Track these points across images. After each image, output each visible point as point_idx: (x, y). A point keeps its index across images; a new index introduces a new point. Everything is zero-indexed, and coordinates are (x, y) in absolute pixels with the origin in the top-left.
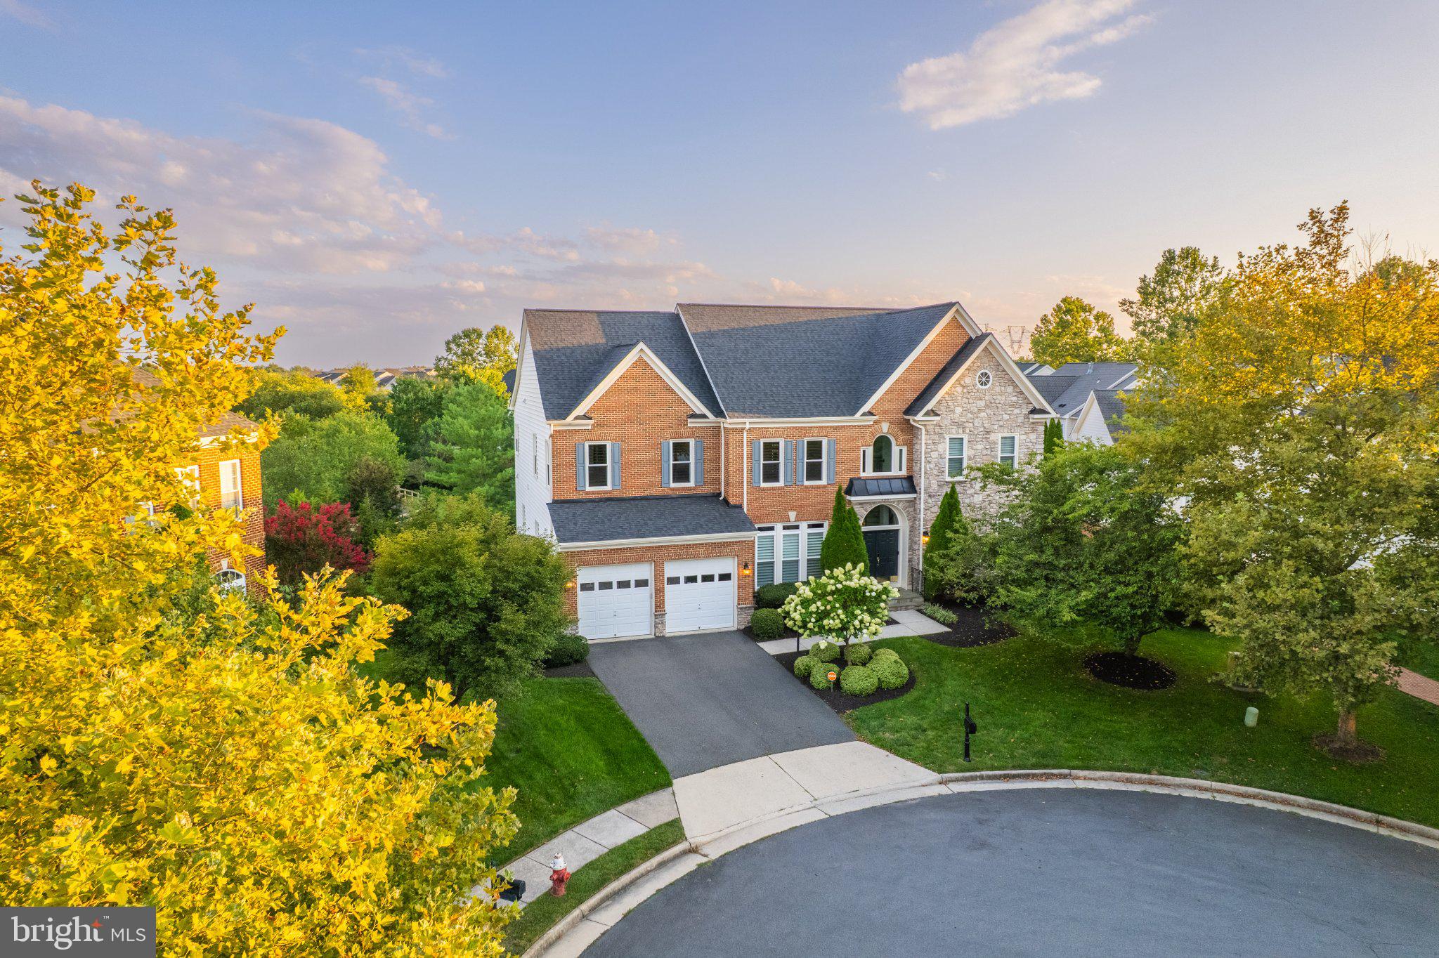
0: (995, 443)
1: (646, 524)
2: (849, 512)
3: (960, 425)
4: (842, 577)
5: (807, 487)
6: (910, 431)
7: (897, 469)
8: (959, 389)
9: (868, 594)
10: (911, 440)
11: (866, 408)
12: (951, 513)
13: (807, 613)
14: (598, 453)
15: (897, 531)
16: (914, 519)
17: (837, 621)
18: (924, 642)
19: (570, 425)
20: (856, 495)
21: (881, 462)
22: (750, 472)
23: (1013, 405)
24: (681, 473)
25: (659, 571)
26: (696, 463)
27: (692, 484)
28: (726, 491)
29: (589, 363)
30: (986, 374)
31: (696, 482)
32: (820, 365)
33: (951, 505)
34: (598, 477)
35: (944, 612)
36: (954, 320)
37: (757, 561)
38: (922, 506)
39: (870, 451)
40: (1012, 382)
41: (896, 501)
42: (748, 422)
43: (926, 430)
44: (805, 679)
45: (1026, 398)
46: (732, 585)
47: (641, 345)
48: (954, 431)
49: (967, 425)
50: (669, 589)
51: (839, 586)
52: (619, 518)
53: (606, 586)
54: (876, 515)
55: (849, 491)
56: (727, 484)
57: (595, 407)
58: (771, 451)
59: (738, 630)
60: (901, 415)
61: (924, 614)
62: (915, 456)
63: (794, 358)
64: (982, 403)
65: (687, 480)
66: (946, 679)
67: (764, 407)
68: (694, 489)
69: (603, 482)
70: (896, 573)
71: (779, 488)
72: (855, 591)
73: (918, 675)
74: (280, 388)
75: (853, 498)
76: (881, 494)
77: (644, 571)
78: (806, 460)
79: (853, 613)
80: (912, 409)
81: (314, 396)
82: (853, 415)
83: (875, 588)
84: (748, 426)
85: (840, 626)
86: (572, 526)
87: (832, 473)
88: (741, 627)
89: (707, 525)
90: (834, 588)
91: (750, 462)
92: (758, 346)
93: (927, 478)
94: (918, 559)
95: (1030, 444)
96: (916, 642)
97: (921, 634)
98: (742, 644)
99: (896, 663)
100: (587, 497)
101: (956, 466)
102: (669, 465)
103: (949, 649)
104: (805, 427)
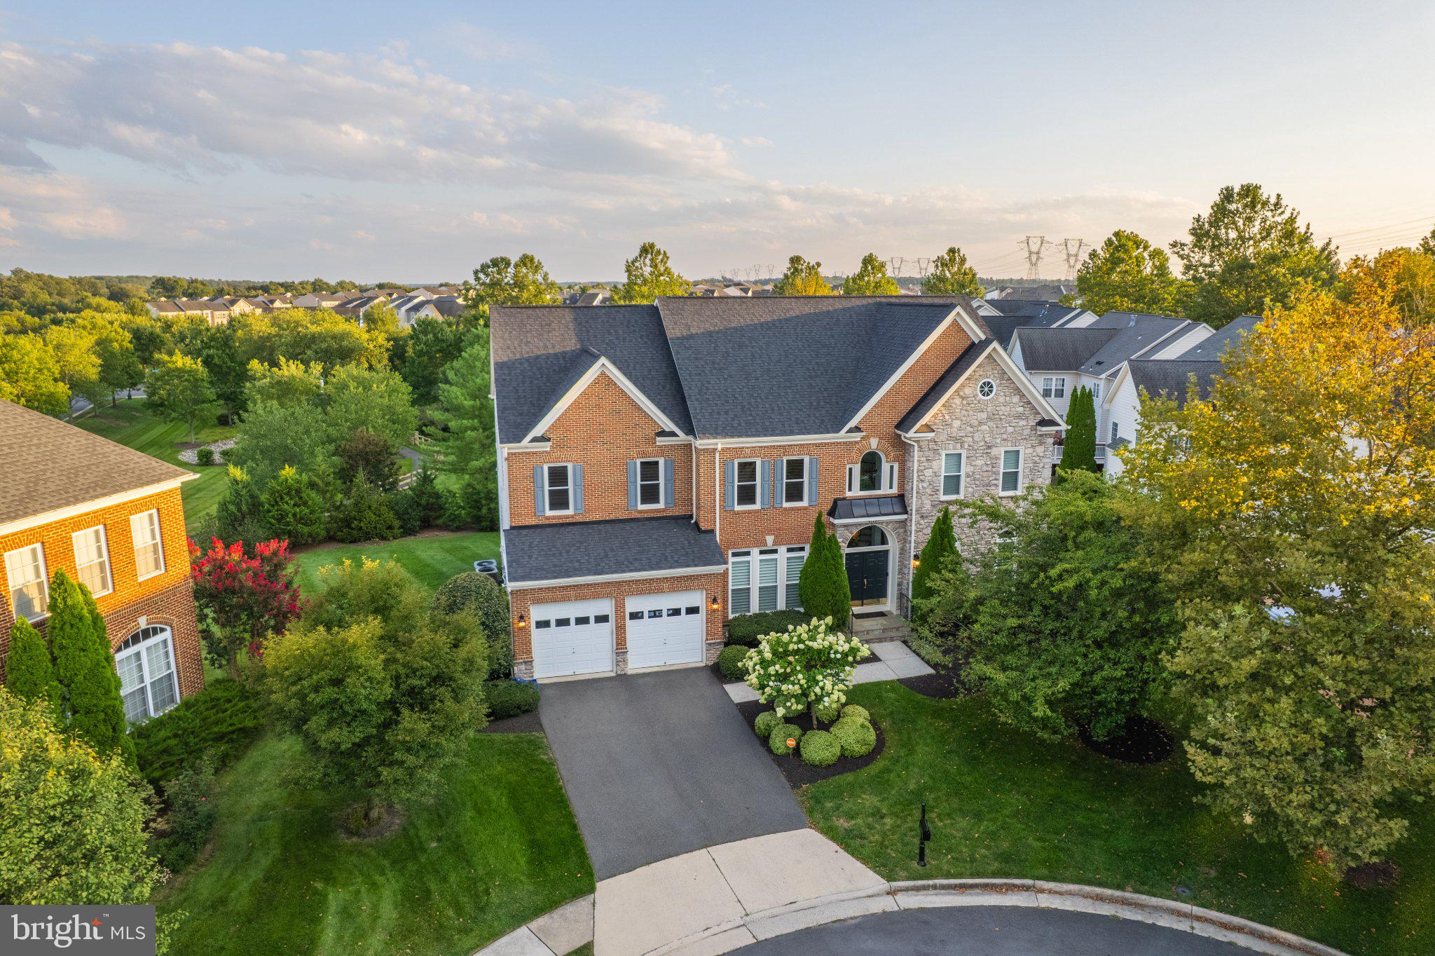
0: (997, 458)
1: (606, 556)
2: (830, 540)
3: (959, 440)
4: (805, 636)
5: (786, 509)
6: (902, 450)
7: (887, 488)
8: (958, 401)
9: (832, 656)
10: (903, 456)
11: (853, 423)
12: (943, 539)
13: (765, 675)
14: (558, 476)
15: (886, 552)
16: (904, 541)
17: (797, 687)
18: (903, 689)
19: (527, 448)
20: (840, 518)
21: (869, 480)
22: (723, 495)
23: (1019, 417)
24: (650, 494)
25: (620, 608)
26: (666, 484)
27: (661, 505)
28: (697, 515)
30: (989, 383)
31: (666, 503)
32: (808, 369)
33: (943, 534)
34: (559, 500)
35: (929, 649)
36: (954, 323)
37: (730, 587)
38: (914, 528)
39: (857, 469)
40: (1018, 391)
41: (885, 521)
42: (720, 443)
43: (920, 447)
44: (765, 740)
45: (1034, 408)
46: (699, 620)
47: (603, 360)
48: (951, 446)
49: (966, 439)
50: (629, 623)
51: (802, 646)
52: (579, 548)
53: (563, 622)
54: (867, 535)
55: (832, 513)
56: (698, 508)
57: (553, 427)
58: (747, 470)
59: (707, 666)
60: (892, 429)
61: (909, 647)
62: (907, 474)
63: (779, 361)
64: (984, 415)
65: (657, 500)
66: (918, 743)
67: (739, 424)
68: (664, 510)
69: (566, 506)
70: (885, 596)
71: (755, 511)
72: (819, 652)
73: (888, 737)
75: (836, 522)
76: (868, 516)
77: (605, 606)
78: (785, 480)
79: (814, 678)
80: (905, 422)
82: (838, 431)
83: (840, 649)
84: (719, 447)
85: (800, 692)
86: (527, 559)
87: (814, 494)
88: (710, 663)
89: (672, 557)
90: (796, 647)
91: (723, 485)
92: (740, 347)
93: (919, 498)
94: (908, 584)
95: (1037, 459)
96: (893, 690)
97: (902, 677)
98: (707, 688)
99: (862, 726)
100: (547, 522)
101: (953, 484)
102: (636, 486)
103: (928, 701)
104: (784, 446)
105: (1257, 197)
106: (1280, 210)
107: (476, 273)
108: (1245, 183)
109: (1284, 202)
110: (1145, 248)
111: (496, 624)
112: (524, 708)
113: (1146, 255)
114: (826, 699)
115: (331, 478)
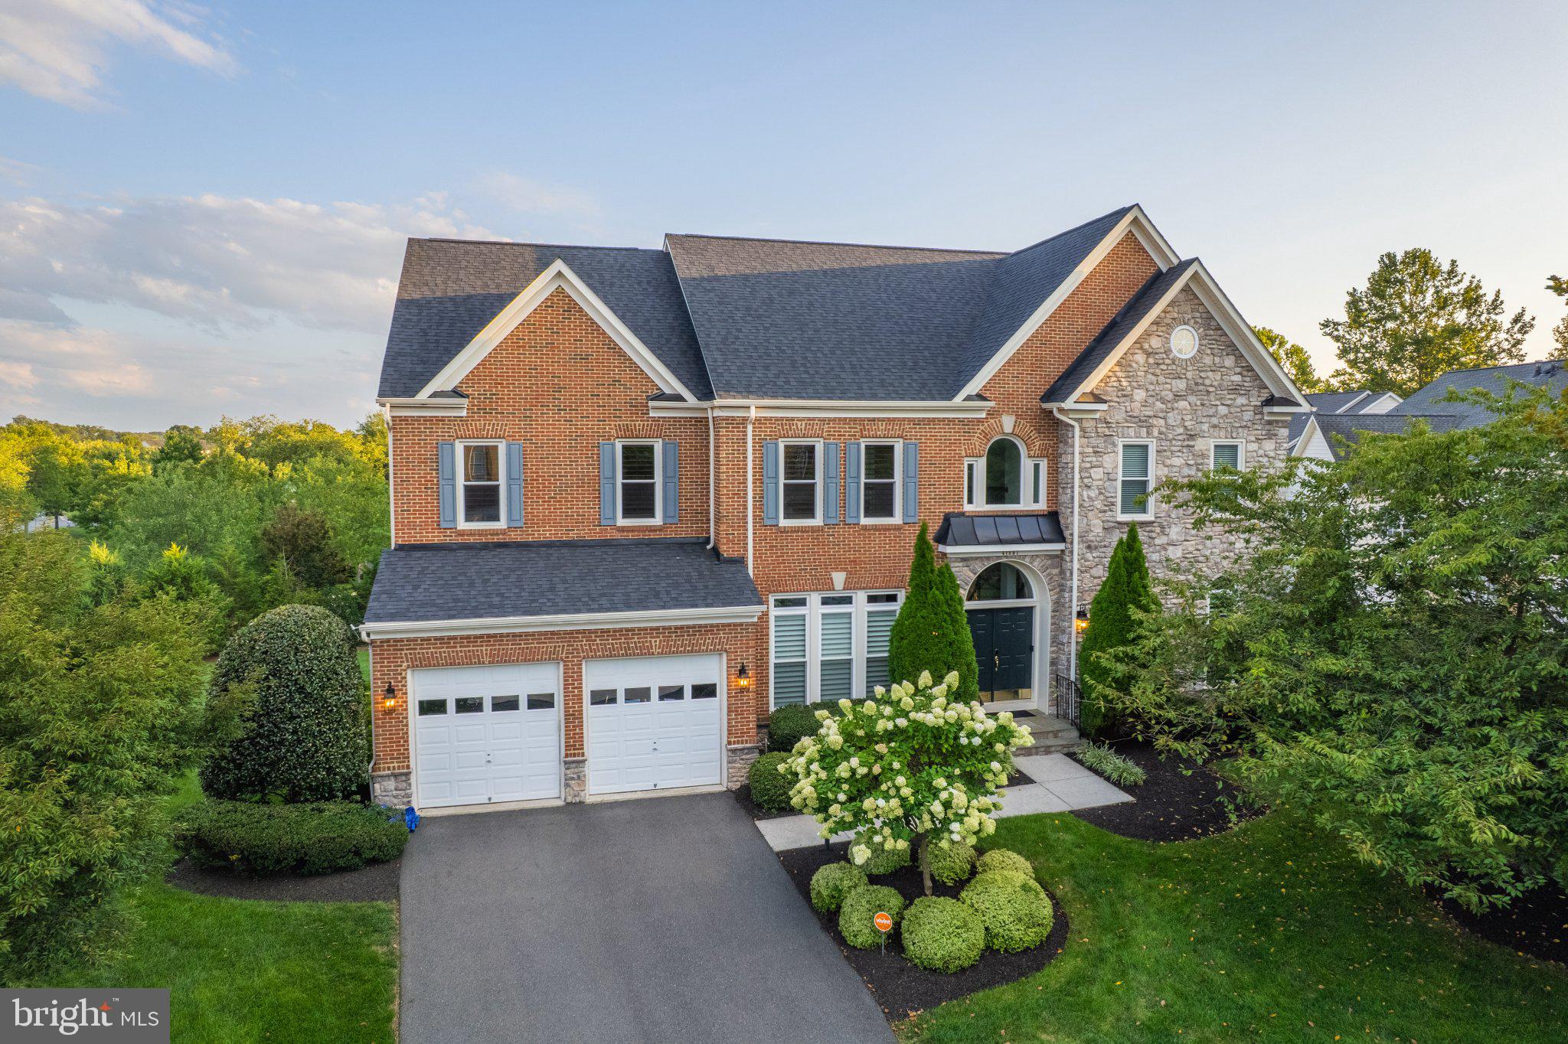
0: (1203, 456)
1: (552, 589)
2: (941, 573)
3: (1143, 422)
4: (907, 702)
5: (865, 528)
6: (1053, 430)
7: (1029, 501)
8: (1140, 358)
9: (964, 741)
10: (1055, 447)
11: (973, 387)
12: (1130, 575)
13: (829, 780)
14: (480, 461)
15: (1030, 610)
16: (1061, 588)
17: (894, 802)
18: (1083, 825)
19: (423, 406)
20: (956, 544)
21: (1001, 488)
22: (759, 499)
23: (1235, 389)
25: (572, 682)
26: (665, 484)
27: (657, 520)
28: (717, 534)
30: (1188, 332)
31: (665, 516)
32: (896, 323)
33: (1128, 562)
34: (482, 504)
35: (1118, 761)
36: (1130, 237)
37: (773, 660)
38: (1076, 565)
39: (981, 466)
41: (1029, 554)
42: (755, 408)
43: (1083, 430)
44: (830, 918)
45: (1257, 377)
46: (715, 708)
47: (559, 265)
48: (1131, 432)
49: (1154, 421)
50: (590, 711)
51: (902, 722)
52: (506, 577)
53: (467, 706)
54: (993, 580)
55: (942, 537)
56: (719, 523)
57: (473, 377)
58: (800, 461)
59: (729, 791)
60: (1037, 401)
61: (1081, 762)
62: (1062, 476)
63: (852, 312)
64: (1181, 385)
65: (649, 512)
66: (1134, 924)
67: (787, 383)
68: (660, 529)
69: (493, 515)
70: (1027, 684)
71: (814, 529)
72: (937, 733)
73: (1075, 911)
75: (949, 549)
76: (1001, 542)
77: (546, 679)
78: (863, 480)
79: (929, 784)
80: (1058, 389)
82: (950, 397)
83: (979, 728)
84: (753, 413)
85: (900, 812)
87: (911, 503)
88: (735, 786)
89: (668, 593)
90: (890, 726)
91: (759, 481)
92: (791, 293)
93: (1083, 515)
94: (1069, 660)
95: (1264, 460)
96: (1067, 828)
97: (1076, 808)
98: (729, 828)
99: (1025, 888)
100: (460, 540)
101: (1136, 494)
102: (614, 485)
103: (1135, 847)
104: (862, 420)
105: (1426, 263)
106: (1456, 280)
108: (1410, 249)
109: (1460, 270)
110: (1281, 344)
111: (328, 693)
112: (368, 855)
113: (1282, 352)
114: (955, 826)
115: (241, 568)
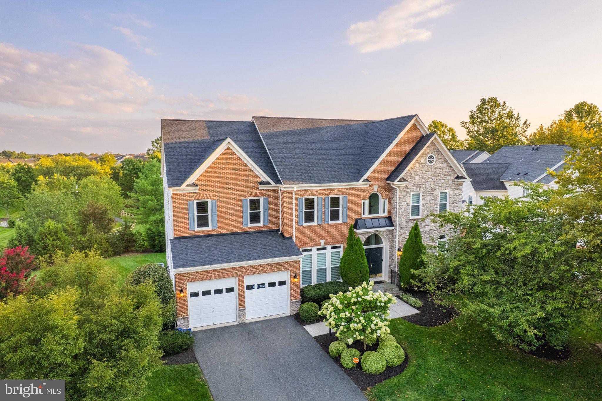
1: (232, 252)
2: (357, 240)
3: (418, 186)
4: (361, 293)
5: (331, 225)
6: (390, 190)
7: (382, 213)
8: (418, 165)
9: (379, 304)
10: (391, 195)
11: (365, 177)
12: (416, 239)
13: (338, 318)
14: (202, 207)
15: (381, 248)
16: (392, 241)
17: (360, 325)
18: (407, 323)
19: (184, 190)
20: (360, 229)
21: (373, 208)
22: (297, 217)
23: (447, 174)
24: (255, 218)
25: (241, 282)
26: (264, 212)
27: (261, 224)
28: (283, 229)
29: (199, 151)
30: (432, 156)
31: (264, 223)
32: (336, 151)
33: (415, 234)
34: (203, 221)
35: (414, 299)
36: (414, 125)
37: (301, 270)
38: (397, 234)
39: (367, 202)
40: (446, 161)
41: (382, 231)
42: (296, 187)
43: (400, 190)
44: (337, 359)
45: (453, 170)
46: (286, 288)
47: (229, 140)
48: (415, 189)
49: (421, 186)
50: (246, 292)
51: (359, 299)
52: (215, 248)
53: (206, 293)
54: (370, 239)
55: (356, 226)
56: (283, 225)
57: (199, 178)
58: (310, 203)
59: (291, 316)
60: (385, 181)
62: (392, 205)
63: (321, 147)
64: (430, 173)
65: (259, 222)
66: (427, 355)
67: (305, 177)
68: (263, 227)
69: (207, 225)
70: (380, 272)
71: (314, 226)
72: (370, 302)
73: (409, 351)
74: (67, 164)
75: (358, 231)
76: (374, 227)
77: (232, 282)
78: (330, 209)
79: (370, 318)
80: (392, 177)
81: (84, 168)
82: (358, 181)
83: (383, 300)
84: (295, 189)
85: (361, 328)
86: (184, 255)
87: (345, 216)
88: (293, 314)
89: (271, 252)
90: (356, 300)
91: (297, 211)
92: (300, 140)
93: (400, 218)
94: (395, 265)
95: (455, 197)
96: (402, 324)
97: (403, 316)
98: (294, 328)
99: (396, 347)
100: (196, 234)
101: (416, 210)
102: (247, 213)
103: (423, 329)
104: (330, 189)
105: (496, 103)
106: (505, 108)
107: (153, 142)
108: (490, 97)
109: (506, 105)
111: (166, 295)
112: (184, 348)
114: (378, 331)
115: (75, 227)
